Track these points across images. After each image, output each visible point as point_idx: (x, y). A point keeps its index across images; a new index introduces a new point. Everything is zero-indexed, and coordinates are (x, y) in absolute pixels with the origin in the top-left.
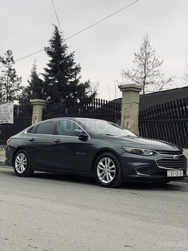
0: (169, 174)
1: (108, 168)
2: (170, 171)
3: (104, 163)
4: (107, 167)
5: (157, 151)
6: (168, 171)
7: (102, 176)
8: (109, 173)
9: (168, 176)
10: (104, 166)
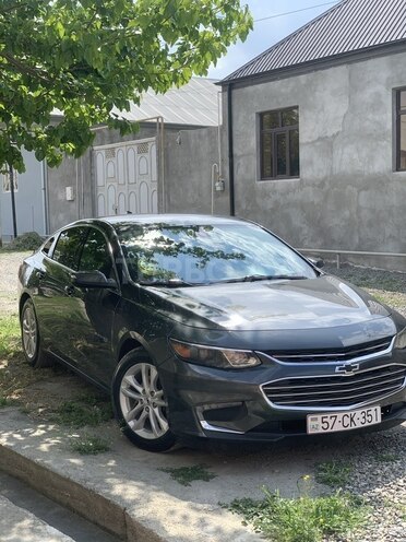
0: (315, 426)
1: (152, 393)
2: (319, 417)
3: (139, 379)
4: (147, 390)
5: (271, 352)
6: (309, 418)
7: (137, 416)
8: (156, 410)
9: (310, 432)
10: (140, 389)
